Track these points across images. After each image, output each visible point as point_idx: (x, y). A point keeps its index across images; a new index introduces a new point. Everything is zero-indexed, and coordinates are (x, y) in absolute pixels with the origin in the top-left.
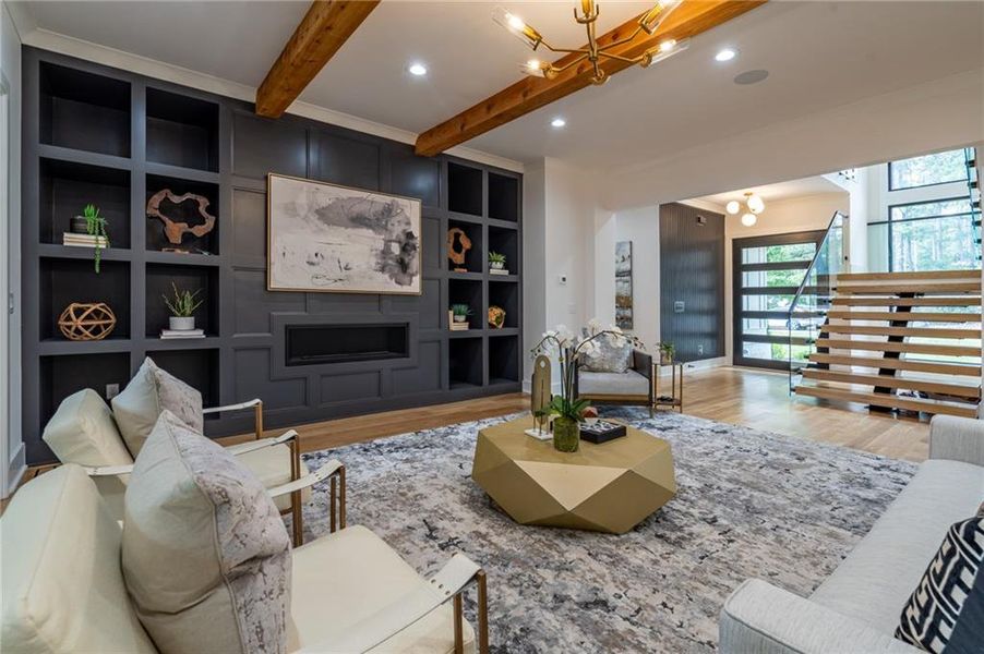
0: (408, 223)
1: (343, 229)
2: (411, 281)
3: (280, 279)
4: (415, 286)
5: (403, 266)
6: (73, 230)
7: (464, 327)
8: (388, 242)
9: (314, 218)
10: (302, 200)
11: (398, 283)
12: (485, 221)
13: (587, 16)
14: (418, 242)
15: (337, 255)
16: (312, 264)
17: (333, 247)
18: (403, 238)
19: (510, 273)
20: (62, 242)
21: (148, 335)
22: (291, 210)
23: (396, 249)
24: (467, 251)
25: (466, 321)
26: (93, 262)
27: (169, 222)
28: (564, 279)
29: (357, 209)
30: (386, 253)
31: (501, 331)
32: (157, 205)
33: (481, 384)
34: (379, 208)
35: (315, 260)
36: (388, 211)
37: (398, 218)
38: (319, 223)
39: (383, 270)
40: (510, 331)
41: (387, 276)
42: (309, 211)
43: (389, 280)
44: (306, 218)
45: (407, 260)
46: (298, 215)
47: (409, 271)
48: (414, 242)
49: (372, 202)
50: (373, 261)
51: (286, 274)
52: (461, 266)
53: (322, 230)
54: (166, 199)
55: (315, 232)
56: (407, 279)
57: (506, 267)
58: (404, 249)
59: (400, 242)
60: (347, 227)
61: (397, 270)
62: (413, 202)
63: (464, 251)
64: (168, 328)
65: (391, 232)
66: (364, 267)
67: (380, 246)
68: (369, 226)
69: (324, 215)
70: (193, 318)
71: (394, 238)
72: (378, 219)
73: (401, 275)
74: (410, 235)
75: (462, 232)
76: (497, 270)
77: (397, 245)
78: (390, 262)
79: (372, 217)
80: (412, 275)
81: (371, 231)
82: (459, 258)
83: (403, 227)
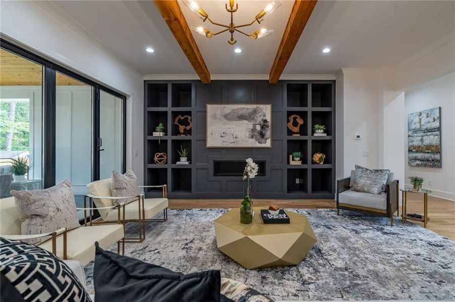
0: (265, 116)
1: (234, 122)
2: (266, 142)
3: (211, 143)
4: (268, 144)
5: (262, 135)
6: (155, 132)
7: (299, 163)
8: (254, 125)
9: (223, 119)
10: (219, 112)
11: (259, 142)
12: (310, 109)
13: (232, 8)
14: (269, 124)
15: (232, 132)
16: (222, 137)
17: (230, 130)
18: (262, 122)
19: (327, 135)
20: (152, 135)
21: (172, 163)
22: (214, 116)
23: (258, 128)
24: (301, 125)
25: (300, 160)
26: (158, 140)
27: (180, 126)
28: (358, 137)
29: (241, 112)
30: (254, 130)
31: (322, 165)
32: (177, 121)
33: (306, 192)
34: (251, 111)
35: (223, 135)
36: (255, 111)
37: (260, 114)
38: (225, 121)
39: (252, 137)
40: (327, 166)
41: (254, 140)
42: (221, 116)
43: (255, 142)
44: (220, 119)
45: (264, 132)
46: (217, 118)
47: (265, 137)
48: (268, 124)
49: (248, 108)
50: (248, 134)
51: (213, 141)
52: (297, 133)
53: (226, 123)
54: (180, 118)
55: (223, 124)
56: (264, 141)
57: (325, 132)
58: (262, 128)
59: (260, 125)
60: (236, 121)
61: (259, 137)
62: (267, 106)
63: (299, 125)
64: (179, 161)
65: (256, 121)
66: (244, 137)
67: (251, 127)
68: (246, 119)
69: (228, 117)
70: (186, 158)
71: (257, 123)
72: (250, 116)
73: (261, 139)
74: (265, 121)
75: (298, 117)
76: (320, 133)
77: (259, 126)
78: (256, 134)
79: (248, 115)
80: (266, 139)
81: (247, 121)
82: (296, 129)
83: (262, 117)
